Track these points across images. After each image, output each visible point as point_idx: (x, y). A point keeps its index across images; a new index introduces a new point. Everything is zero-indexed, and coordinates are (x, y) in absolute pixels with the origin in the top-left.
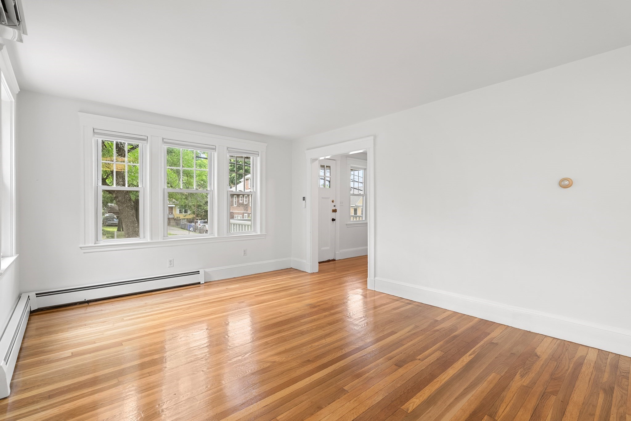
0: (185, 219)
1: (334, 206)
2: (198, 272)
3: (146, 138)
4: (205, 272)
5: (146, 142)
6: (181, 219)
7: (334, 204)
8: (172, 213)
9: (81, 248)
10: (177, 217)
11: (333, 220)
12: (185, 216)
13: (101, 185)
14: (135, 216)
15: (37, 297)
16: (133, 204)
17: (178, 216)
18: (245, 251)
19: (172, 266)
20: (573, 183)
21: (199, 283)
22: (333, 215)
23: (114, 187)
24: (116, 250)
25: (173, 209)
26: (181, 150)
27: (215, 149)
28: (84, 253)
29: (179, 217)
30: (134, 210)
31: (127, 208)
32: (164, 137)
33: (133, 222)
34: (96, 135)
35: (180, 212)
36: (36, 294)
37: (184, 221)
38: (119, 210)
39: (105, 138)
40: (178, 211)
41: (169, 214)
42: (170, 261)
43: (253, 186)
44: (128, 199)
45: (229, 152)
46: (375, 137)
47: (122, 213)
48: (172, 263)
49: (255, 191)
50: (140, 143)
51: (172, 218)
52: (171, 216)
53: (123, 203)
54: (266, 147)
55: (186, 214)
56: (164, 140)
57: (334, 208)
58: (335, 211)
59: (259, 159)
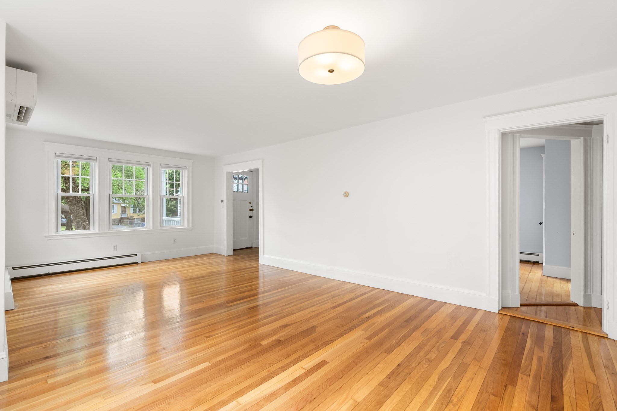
0: (139, 218)
1: (252, 206)
2: (136, 255)
3: (95, 158)
4: (141, 255)
5: (95, 161)
6: (135, 218)
7: (251, 205)
8: (126, 213)
9: (45, 236)
10: (131, 217)
11: (251, 217)
12: (138, 215)
13: (60, 192)
14: (85, 215)
15: (13, 270)
16: (83, 204)
17: (132, 215)
18: (174, 240)
19: (116, 250)
20: (349, 194)
21: (137, 263)
22: (251, 213)
23: (71, 193)
24: (72, 238)
25: (126, 208)
26: (124, 166)
27: (150, 165)
28: (48, 240)
29: (133, 217)
30: (84, 210)
31: (77, 208)
32: (109, 158)
33: (84, 221)
34: (57, 158)
35: (135, 211)
36: (13, 268)
37: (138, 220)
38: (70, 209)
39: (65, 160)
40: (131, 210)
41: (122, 213)
42: (114, 247)
43: (182, 192)
44: (78, 199)
45: (162, 167)
46: (263, 160)
47: (73, 213)
48: (116, 248)
49: (183, 195)
50: (91, 162)
51: (125, 218)
52: (124, 216)
53: (74, 203)
54: (193, 163)
55: (140, 213)
56: (110, 160)
57: (251, 208)
58: (252, 210)
59: (186, 171)
